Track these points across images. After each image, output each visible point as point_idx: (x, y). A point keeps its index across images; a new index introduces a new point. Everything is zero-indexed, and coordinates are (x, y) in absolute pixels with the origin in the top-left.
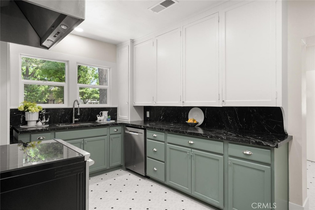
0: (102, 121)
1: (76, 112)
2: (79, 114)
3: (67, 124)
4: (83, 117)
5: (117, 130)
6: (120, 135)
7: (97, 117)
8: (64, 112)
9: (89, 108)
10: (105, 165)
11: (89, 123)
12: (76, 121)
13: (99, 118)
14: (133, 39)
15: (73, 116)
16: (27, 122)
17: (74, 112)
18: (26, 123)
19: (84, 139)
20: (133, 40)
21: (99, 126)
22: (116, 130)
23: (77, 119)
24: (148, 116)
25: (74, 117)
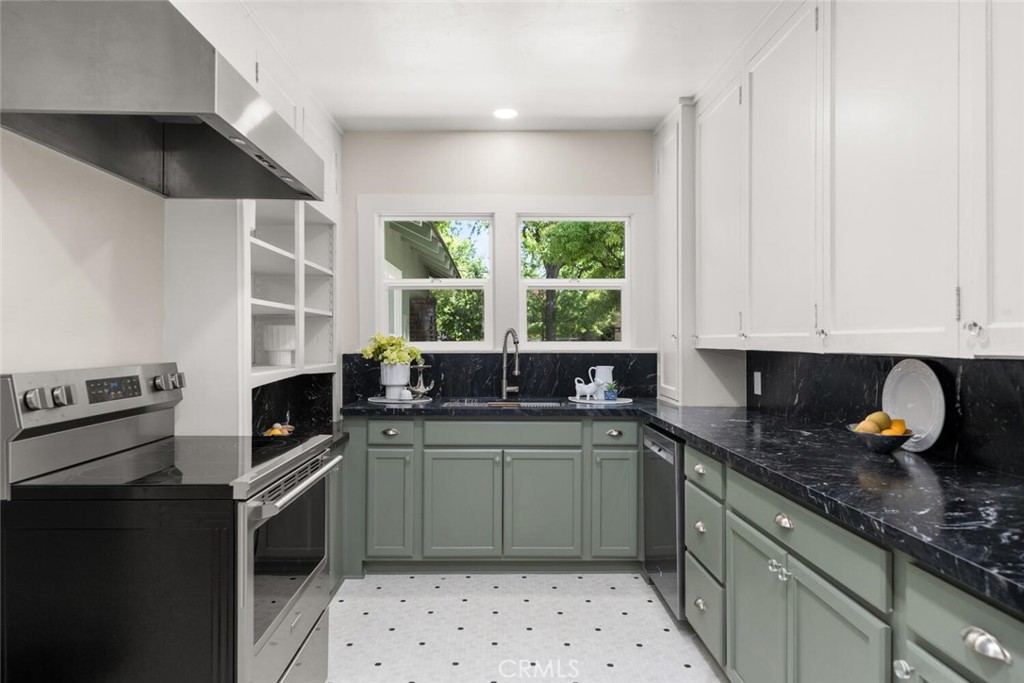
0: (588, 398)
1: (511, 368)
2: (517, 372)
3: (482, 401)
4: (535, 381)
5: (620, 433)
6: (632, 452)
7: (575, 385)
8: (480, 364)
9: (555, 355)
10: (573, 545)
11: (553, 402)
12: (510, 394)
13: (581, 388)
14: (689, 95)
15: (502, 378)
16: (384, 387)
17: (505, 366)
18: (382, 391)
19: (506, 451)
20: (692, 98)
21: (551, 415)
22: (615, 433)
23: (515, 389)
24: (758, 390)
25: (504, 381)
